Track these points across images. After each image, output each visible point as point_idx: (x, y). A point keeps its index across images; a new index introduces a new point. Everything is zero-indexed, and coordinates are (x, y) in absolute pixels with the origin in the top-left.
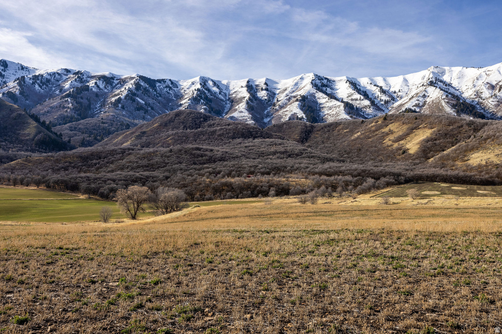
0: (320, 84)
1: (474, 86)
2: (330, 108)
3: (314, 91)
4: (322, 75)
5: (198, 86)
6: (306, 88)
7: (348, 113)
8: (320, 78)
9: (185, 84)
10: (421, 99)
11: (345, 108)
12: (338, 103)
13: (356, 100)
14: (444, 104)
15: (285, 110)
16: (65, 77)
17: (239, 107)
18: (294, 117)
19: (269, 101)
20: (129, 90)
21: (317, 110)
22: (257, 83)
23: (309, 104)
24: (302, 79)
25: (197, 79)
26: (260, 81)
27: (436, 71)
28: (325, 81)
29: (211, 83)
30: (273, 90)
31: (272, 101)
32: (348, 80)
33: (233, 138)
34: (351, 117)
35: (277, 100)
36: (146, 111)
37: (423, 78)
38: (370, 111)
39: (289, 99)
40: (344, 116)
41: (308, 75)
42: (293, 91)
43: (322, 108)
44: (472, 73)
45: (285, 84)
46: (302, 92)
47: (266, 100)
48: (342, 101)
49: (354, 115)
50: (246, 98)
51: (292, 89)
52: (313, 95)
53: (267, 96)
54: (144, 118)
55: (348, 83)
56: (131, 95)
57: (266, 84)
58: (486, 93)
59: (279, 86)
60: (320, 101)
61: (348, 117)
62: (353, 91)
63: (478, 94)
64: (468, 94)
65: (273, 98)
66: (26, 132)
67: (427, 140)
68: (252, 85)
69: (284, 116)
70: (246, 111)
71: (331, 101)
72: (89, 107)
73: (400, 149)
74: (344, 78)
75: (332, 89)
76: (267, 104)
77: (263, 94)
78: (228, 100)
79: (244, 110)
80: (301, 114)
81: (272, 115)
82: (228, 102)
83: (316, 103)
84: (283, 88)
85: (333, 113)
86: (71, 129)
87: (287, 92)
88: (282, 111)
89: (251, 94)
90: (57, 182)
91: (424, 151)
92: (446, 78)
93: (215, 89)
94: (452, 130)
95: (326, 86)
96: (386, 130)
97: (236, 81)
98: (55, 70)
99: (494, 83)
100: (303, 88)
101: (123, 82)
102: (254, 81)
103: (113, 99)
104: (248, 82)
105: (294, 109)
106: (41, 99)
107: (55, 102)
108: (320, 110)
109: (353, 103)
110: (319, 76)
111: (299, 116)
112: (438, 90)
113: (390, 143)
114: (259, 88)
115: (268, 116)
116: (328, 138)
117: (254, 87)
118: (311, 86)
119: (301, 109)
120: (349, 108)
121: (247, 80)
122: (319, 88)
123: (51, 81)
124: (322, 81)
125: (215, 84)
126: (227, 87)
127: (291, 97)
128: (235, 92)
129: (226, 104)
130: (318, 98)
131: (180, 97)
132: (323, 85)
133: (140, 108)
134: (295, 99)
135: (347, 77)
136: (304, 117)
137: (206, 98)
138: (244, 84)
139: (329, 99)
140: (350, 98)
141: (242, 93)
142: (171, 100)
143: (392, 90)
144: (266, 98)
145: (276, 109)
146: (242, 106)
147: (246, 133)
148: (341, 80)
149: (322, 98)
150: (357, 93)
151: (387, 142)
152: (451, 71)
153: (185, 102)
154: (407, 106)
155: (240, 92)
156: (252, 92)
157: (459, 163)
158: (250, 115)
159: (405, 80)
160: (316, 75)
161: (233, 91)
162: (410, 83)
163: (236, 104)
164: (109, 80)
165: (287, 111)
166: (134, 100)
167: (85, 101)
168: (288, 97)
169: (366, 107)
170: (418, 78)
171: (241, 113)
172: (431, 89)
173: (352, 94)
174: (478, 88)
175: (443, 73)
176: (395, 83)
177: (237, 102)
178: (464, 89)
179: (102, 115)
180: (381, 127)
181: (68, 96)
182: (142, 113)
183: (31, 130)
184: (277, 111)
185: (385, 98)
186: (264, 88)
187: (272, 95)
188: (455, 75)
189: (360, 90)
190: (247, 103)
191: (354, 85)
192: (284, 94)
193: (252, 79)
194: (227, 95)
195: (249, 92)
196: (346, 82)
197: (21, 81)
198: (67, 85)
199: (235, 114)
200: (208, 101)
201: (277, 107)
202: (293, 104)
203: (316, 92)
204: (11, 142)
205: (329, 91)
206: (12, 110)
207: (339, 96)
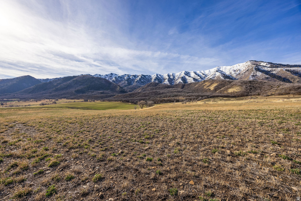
1: (229, 71)
2: (189, 80)
5: (156, 76)
7: (194, 81)
8: (186, 72)
9: (152, 76)
10: (214, 76)
12: (191, 78)
14: (220, 76)
16: (125, 76)
18: (180, 82)
20: (140, 78)
21: (186, 80)
23: (184, 79)
24: (182, 72)
25: (155, 74)
26: (171, 74)
27: (218, 68)
28: (188, 73)
29: (159, 75)
33: (165, 88)
36: (144, 83)
37: (215, 70)
38: (200, 80)
39: (178, 78)
40: (193, 81)
42: (179, 76)
44: (229, 67)
45: (177, 74)
46: (182, 76)
48: (192, 78)
49: (196, 81)
52: (185, 77)
54: (143, 85)
56: (140, 79)
57: (172, 74)
58: (233, 73)
60: (186, 78)
61: (194, 82)
62: (195, 75)
63: (230, 73)
64: (227, 73)
66: (117, 89)
67: (216, 86)
68: (169, 75)
69: (177, 82)
72: (131, 83)
73: (208, 89)
74: (193, 71)
76: (173, 79)
77: (172, 77)
78: (163, 79)
80: (181, 81)
86: (127, 88)
90: (124, 100)
91: (215, 89)
92: (221, 69)
93: (160, 77)
94: (223, 83)
96: (204, 84)
97: (165, 74)
98: (123, 75)
99: (235, 70)
101: (138, 76)
103: (136, 81)
106: (120, 81)
107: (123, 82)
109: (195, 78)
112: (219, 73)
113: (206, 88)
115: (173, 82)
116: (189, 87)
118: (184, 74)
120: (194, 79)
123: (122, 77)
125: (160, 75)
126: (163, 76)
128: (165, 77)
131: (151, 79)
132: (187, 74)
133: (142, 82)
134: (180, 78)
137: (158, 79)
138: (167, 75)
139: (189, 77)
141: (167, 77)
142: (149, 80)
143: (206, 74)
146: (167, 80)
147: (167, 87)
149: (187, 77)
151: (205, 87)
152: (222, 67)
153: (153, 80)
154: (210, 78)
156: (169, 77)
157: (225, 92)
158: (169, 83)
159: (209, 71)
162: (211, 71)
163: (165, 80)
164: (135, 76)
166: (141, 81)
167: (130, 81)
169: (199, 79)
170: (213, 70)
171: (166, 82)
172: (217, 73)
174: (230, 72)
175: (220, 68)
176: (207, 72)
178: (226, 72)
179: (134, 84)
180: (203, 84)
181: (126, 80)
182: (143, 83)
183: (118, 89)
184: (175, 81)
185: (204, 76)
187: (174, 77)
188: (224, 68)
189: (197, 74)
190: (168, 79)
191: (195, 73)
196: (193, 73)
197: (116, 78)
198: (126, 78)
199: (165, 83)
200: (158, 80)
204: (114, 92)
205: (189, 75)
206: (114, 84)
207: (191, 76)
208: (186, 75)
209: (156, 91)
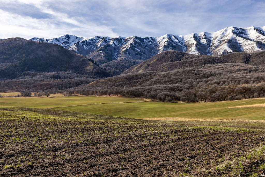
0: (238, 32)
2: (247, 45)
3: (235, 36)
4: (238, 27)
5: (167, 40)
6: (230, 35)
7: (260, 48)
8: (238, 29)
9: (159, 39)
11: (257, 45)
12: (252, 42)
13: (263, 39)
15: (219, 48)
16: (97, 41)
17: (192, 49)
18: (225, 52)
19: (208, 44)
20: (131, 44)
21: (238, 47)
22: (199, 35)
23: (233, 44)
24: (226, 30)
25: (166, 36)
26: (201, 34)
28: (241, 30)
29: (173, 37)
30: (209, 38)
31: (210, 44)
32: (255, 29)
34: (262, 49)
35: (213, 44)
36: (141, 55)
39: (220, 42)
40: (257, 49)
41: (229, 28)
42: (222, 38)
43: (242, 45)
46: (228, 38)
47: (206, 44)
48: (254, 41)
49: (263, 48)
50: (195, 44)
51: (221, 36)
52: (235, 39)
53: (206, 42)
54: (140, 59)
55: (255, 30)
56: (132, 47)
57: (205, 35)
59: (212, 36)
60: (239, 42)
61: (260, 50)
62: (260, 35)
65: (210, 43)
66: (88, 68)
68: (197, 37)
69: (219, 52)
70: (196, 51)
71: (247, 41)
72: (111, 55)
74: (252, 27)
75: (245, 34)
76: (207, 46)
77: (204, 41)
78: (184, 46)
79: (195, 50)
80: (229, 50)
81: (211, 52)
82: (184, 47)
83: (238, 43)
84: (215, 36)
85: (249, 48)
86: (106, 66)
87: (218, 39)
88: (217, 49)
89: (197, 42)
93: (176, 40)
95: (242, 33)
97: (187, 35)
98: (92, 38)
100: (227, 35)
101: (127, 41)
102: (197, 34)
103: (124, 50)
104: (194, 35)
105: (225, 47)
106: (88, 52)
107: (95, 53)
108: (240, 47)
109: (261, 41)
110: (237, 28)
111: (229, 52)
114: (201, 38)
115: (208, 53)
117: (198, 37)
118: (233, 34)
119: (229, 47)
120: (259, 44)
121: (193, 34)
122: (238, 34)
123: (91, 43)
124: (239, 30)
125: (176, 37)
126: (182, 39)
127: (221, 41)
128: (187, 41)
129: (183, 48)
130: (238, 40)
131: (157, 46)
132: (240, 33)
133: (138, 53)
134: (224, 42)
135: (254, 27)
136: (232, 51)
137: (172, 46)
138: (192, 36)
139: (245, 40)
140: (258, 39)
141: (192, 41)
142: (153, 48)
144: (206, 43)
145: (213, 49)
148: (250, 29)
149: (240, 40)
150: (262, 35)
153: (161, 48)
155: (190, 41)
156: (197, 40)
158: (199, 53)
160: (235, 28)
161: (186, 41)
163: (189, 47)
164: (119, 40)
165: (220, 49)
166: (134, 50)
167: (109, 52)
168: (219, 41)
171: (193, 51)
173: (259, 36)
177: (189, 46)
179: (119, 58)
181: (101, 50)
182: (139, 56)
183: (90, 67)
184: (214, 49)
186: (204, 37)
187: (209, 41)
189: (264, 33)
190: (196, 46)
191: (259, 31)
192: (217, 40)
193: (197, 33)
194: (183, 43)
195: (196, 41)
196: (254, 30)
197: (77, 44)
198: (99, 45)
199: (190, 53)
200: (174, 47)
201: (214, 47)
202: (223, 45)
203: (237, 37)
204: (82, 74)
205: (244, 35)
206: (80, 57)
207: (251, 38)
208: (238, 35)
209: (192, 70)
